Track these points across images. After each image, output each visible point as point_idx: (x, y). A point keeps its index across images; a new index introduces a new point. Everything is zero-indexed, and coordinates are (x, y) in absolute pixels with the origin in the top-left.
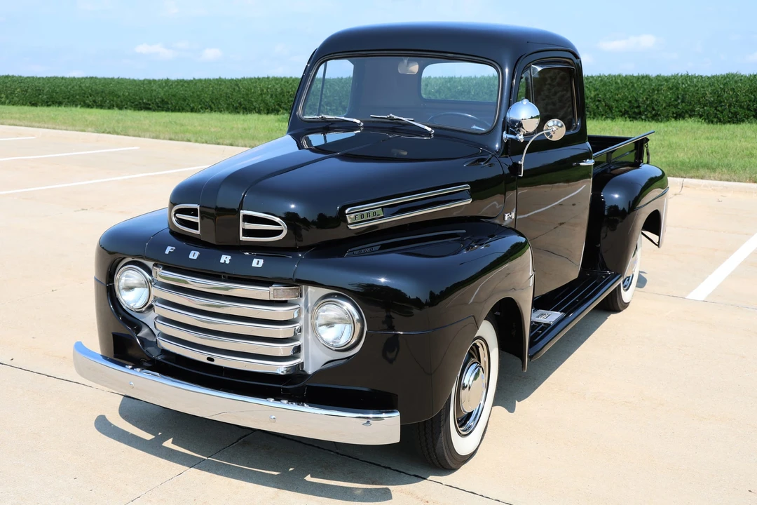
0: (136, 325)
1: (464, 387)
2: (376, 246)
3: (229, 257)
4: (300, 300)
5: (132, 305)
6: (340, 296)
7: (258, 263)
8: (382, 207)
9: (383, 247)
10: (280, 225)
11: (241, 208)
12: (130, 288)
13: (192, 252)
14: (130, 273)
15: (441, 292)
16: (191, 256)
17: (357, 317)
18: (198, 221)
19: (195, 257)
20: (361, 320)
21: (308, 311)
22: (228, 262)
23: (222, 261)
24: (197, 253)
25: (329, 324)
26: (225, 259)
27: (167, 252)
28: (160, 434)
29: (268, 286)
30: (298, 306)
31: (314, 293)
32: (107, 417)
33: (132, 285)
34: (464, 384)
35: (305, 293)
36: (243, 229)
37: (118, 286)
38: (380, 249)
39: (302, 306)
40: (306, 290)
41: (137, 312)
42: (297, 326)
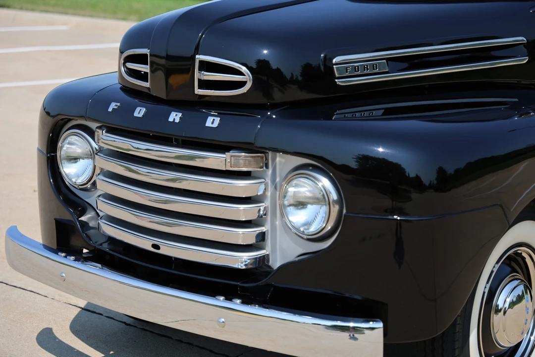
0: (80, 207)
1: (498, 311)
2: (378, 109)
3: (180, 115)
4: (265, 172)
5: (74, 180)
6: (316, 168)
7: (213, 122)
8: (387, 59)
9: (388, 112)
10: (244, 75)
11: (197, 52)
12: (74, 159)
13: (138, 109)
14: (73, 139)
15: (457, 171)
16: (136, 114)
17: (334, 196)
18: (148, 71)
19: (141, 115)
20: (340, 202)
21: (276, 188)
22: (177, 120)
23: (171, 119)
24: (144, 110)
25: (301, 204)
26: (175, 117)
27: (110, 110)
28: (112, 352)
29: (224, 153)
30: (263, 180)
31: (283, 162)
32: (54, 331)
33: (75, 155)
34: (497, 306)
35: (272, 164)
36: (199, 80)
37: (60, 156)
38: (383, 115)
39: (269, 180)
40: (274, 160)
41: (81, 189)
42: (262, 206)
